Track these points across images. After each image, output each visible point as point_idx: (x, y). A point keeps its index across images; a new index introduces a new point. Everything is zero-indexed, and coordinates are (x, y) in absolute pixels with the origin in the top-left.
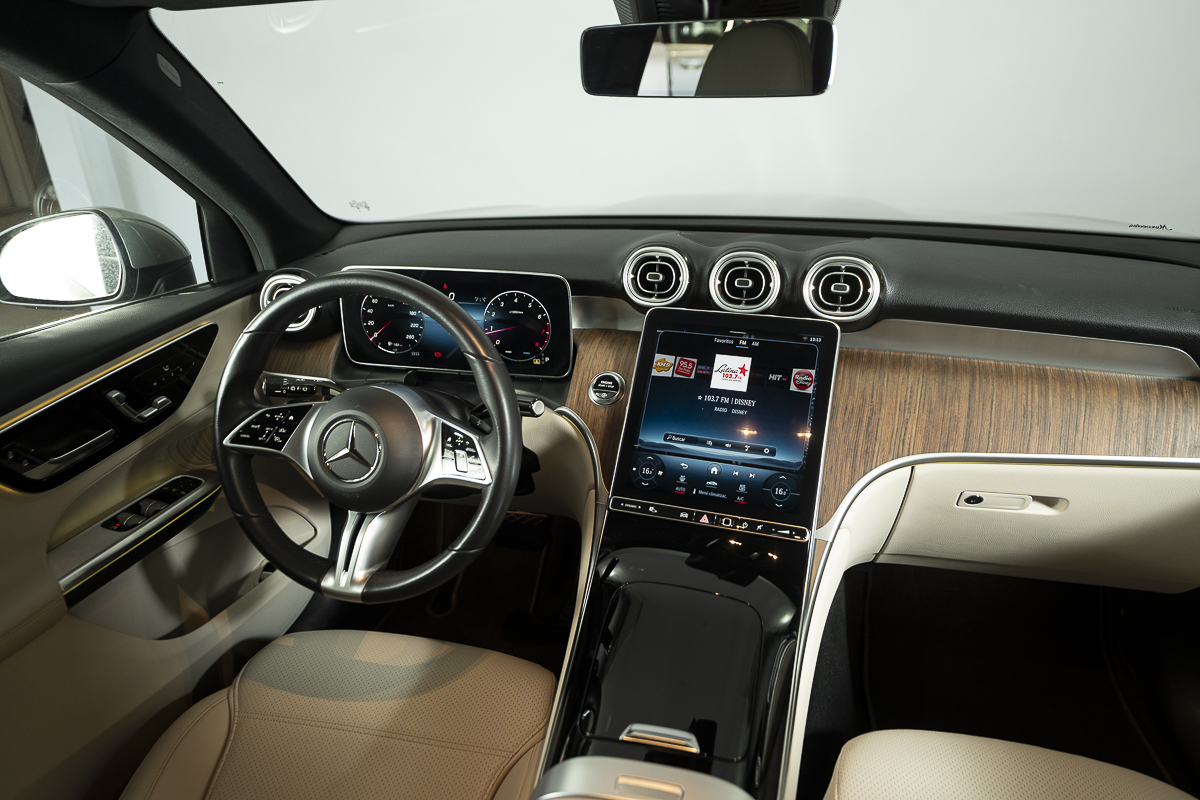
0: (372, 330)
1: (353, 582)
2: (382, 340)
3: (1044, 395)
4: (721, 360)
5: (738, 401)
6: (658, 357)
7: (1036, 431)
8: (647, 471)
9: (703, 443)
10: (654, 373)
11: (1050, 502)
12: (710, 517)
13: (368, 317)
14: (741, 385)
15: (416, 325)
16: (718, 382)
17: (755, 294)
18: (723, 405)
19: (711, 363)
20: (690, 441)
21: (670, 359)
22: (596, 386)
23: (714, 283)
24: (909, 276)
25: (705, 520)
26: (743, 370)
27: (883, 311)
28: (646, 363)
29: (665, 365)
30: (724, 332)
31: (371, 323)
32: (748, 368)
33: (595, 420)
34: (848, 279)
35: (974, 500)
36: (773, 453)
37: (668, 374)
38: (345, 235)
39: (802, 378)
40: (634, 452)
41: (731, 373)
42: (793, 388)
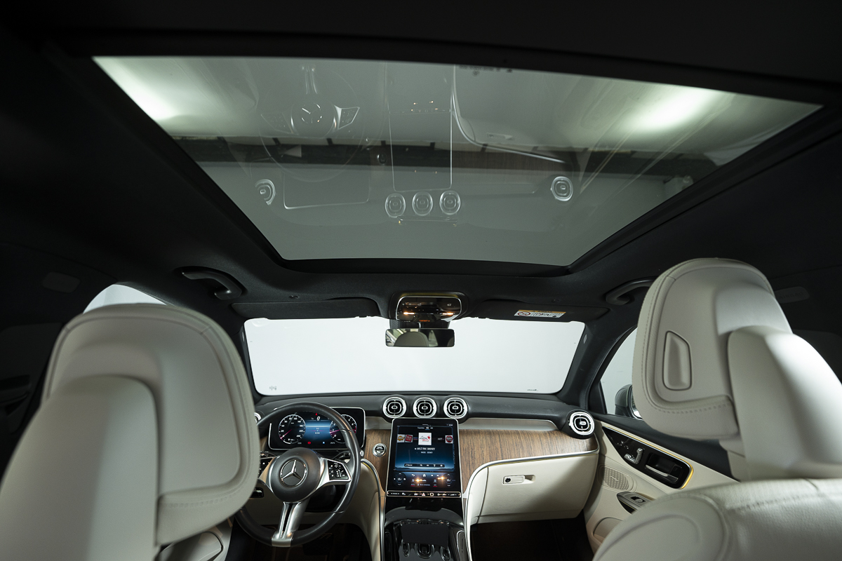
0: (282, 434)
1: (286, 537)
2: (286, 438)
3: (520, 438)
4: (421, 435)
5: (429, 449)
6: (399, 435)
7: (521, 451)
8: (399, 479)
9: (419, 466)
10: (398, 441)
11: (529, 477)
12: (426, 493)
13: (282, 428)
14: (429, 443)
15: (302, 431)
16: (421, 442)
17: (428, 412)
18: (424, 451)
19: (418, 436)
20: (414, 465)
21: (403, 436)
22: (376, 449)
23: (415, 408)
24: (474, 405)
25: (424, 495)
26: (429, 437)
27: (469, 415)
28: (395, 438)
29: (401, 438)
30: (421, 425)
31: (282, 431)
32: (430, 436)
33: (376, 463)
34: (457, 405)
35: (508, 480)
36: (444, 466)
37: (403, 441)
38: (264, 400)
39: (448, 439)
40: (394, 473)
41: (425, 439)
42: (446, 442)
